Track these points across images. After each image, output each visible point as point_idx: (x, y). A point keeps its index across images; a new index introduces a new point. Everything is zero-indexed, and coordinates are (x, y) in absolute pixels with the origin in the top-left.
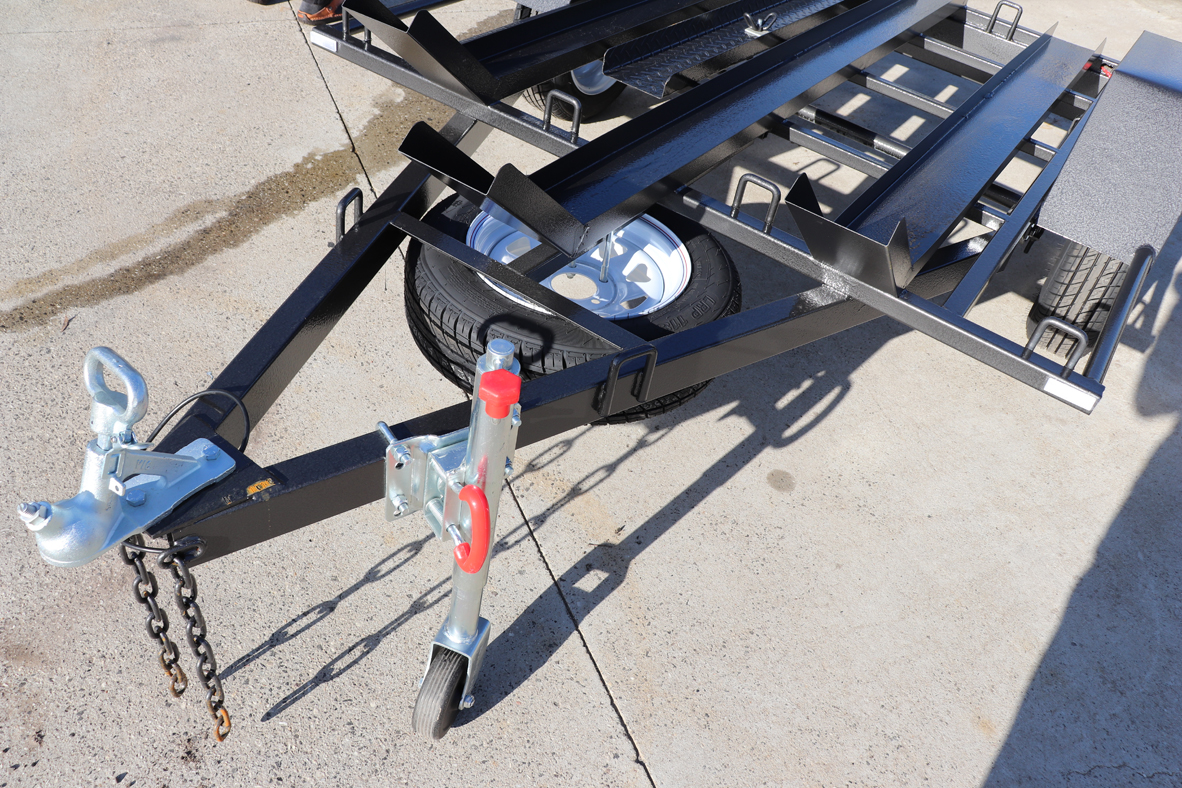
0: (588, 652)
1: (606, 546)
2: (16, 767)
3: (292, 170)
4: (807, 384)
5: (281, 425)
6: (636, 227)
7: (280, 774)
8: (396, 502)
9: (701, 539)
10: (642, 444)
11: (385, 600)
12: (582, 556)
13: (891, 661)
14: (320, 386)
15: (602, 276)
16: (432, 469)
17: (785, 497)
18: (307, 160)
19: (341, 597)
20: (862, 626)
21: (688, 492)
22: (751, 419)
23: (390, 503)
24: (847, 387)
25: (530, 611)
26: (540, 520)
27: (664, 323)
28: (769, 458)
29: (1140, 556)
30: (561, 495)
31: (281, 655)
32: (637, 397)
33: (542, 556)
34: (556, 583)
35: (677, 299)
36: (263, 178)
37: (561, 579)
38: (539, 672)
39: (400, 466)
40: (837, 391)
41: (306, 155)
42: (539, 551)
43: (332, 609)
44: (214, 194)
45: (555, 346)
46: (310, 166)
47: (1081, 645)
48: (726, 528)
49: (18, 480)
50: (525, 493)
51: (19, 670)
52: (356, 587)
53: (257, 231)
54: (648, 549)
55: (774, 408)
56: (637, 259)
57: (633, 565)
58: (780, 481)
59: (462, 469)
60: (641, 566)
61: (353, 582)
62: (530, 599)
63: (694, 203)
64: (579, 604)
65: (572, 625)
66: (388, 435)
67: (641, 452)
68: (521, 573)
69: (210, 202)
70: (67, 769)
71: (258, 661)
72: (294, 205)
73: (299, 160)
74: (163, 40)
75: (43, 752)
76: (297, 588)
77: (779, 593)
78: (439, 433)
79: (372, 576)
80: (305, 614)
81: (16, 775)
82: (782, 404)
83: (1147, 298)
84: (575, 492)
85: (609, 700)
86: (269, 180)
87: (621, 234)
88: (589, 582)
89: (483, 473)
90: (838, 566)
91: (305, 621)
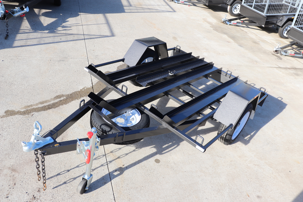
0: (112, 185)
1: (121, 168)
2: (10, 188)
3: (80, 90)
4: (170, 143)
5: (67, 138)
6: (134, 111)
7: (53, 196)
8: (78, 151)
9: (138, 169)
10: (134, 150)
11: (78, 171)
12: (116, 169)
13: (168, 196)
14: (76, 132)
15: (126, 119)
16: (84, 146)
17: (157, 164)
18: (83, 89)
19: (71, 169)
20: (164, 189)
21: (139, 161)
22: (157, 149)
23: (77, 151)
25: (103, 177)
26: (110, 162)
28: (158, 157)
29: (227, 184)
30: (115, 158)
31: (58, 177)
32: (122, 140)
34: (109, 173)
35: (136, 125)
36: (74, 92)
38: (102, 187)
39: (79, 145)
40: (176, 146)
41: (83, 88)
42: (108, 167)
43: (69, 171)
44: (64, 94)
45: (112, 130)
46: (83, 90)
47: (208, 199)
48: (144, 168)
49: (19, 142)
51: (13, 173)
52: (74, 168)
53: (71, 102)
54: (128, 169)
55: (162, 147)
56: (133, 116)
58: (157, 161)
60: (126, 172)
61: (73, 167)
62: (104, 175)
63: (143, 108)
64: (112, 177)
65: (110, 180)
66: (78, 140)
68: (103, 170)
69: (63, 95)
70: (18, 190)
71: (54, 178)
72: (78, 98)
73: (82, 89)
74: (60, 61)
75: (15, 187)
76: (63, 167)
77: (150, 181)
78: (86, 141)
79: (78, 166)
80: (64, 171)
81: (10, 189)
82: (164, 147)
83: (252, 134)
85: (113, 194)
86: (75, 92)
87: (131, 112)
88: (116, 173)
89: (91, 148)
90: (163, 178)
91: (63, 172)
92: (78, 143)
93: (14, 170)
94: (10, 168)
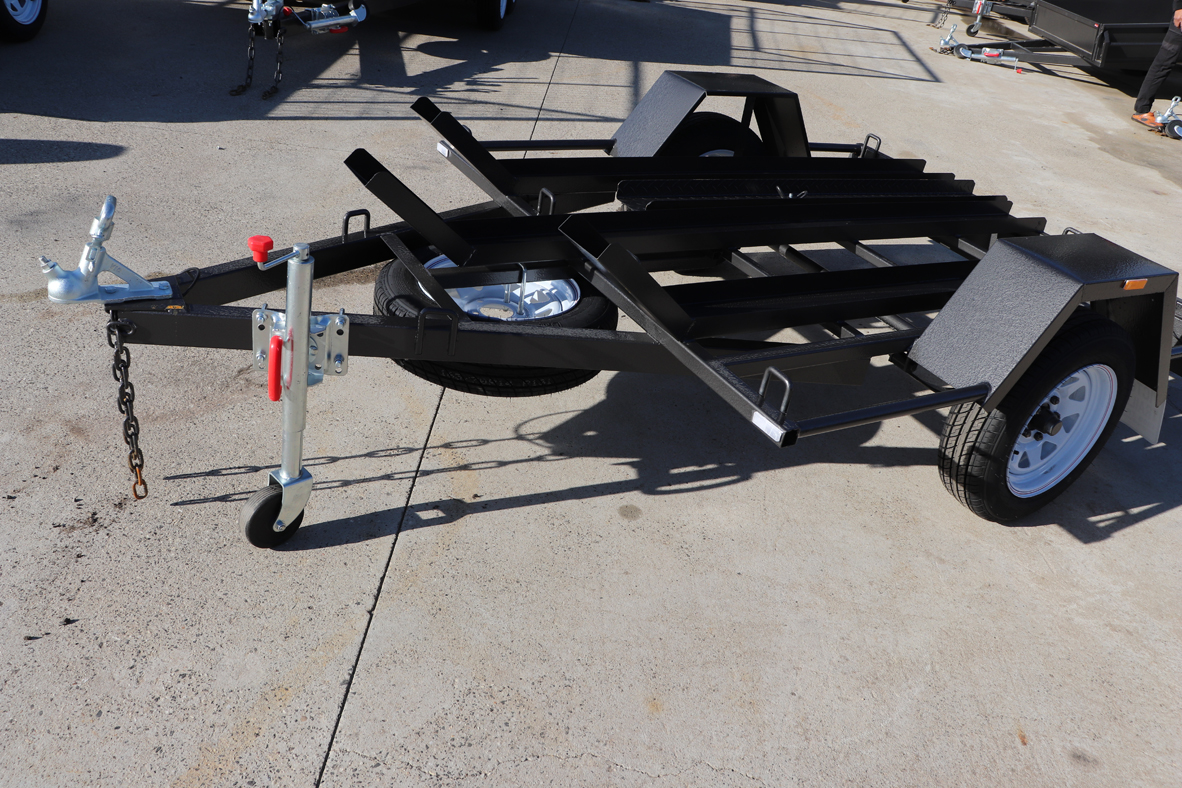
0: (393, 548)
1: (459, 501)
2: (36, 476)
4: (710, 467)
8: (257, 355)
9: (533, 521)
10: (540, 459)
12: (437, 499)
13: (613, 639)
17: (624, 522)
20: (610, 612)
21: (547, 494)
22: (640, 472)
23: (254, 352)
24: (745, 479)
25: (376, 515)
26: (427, 473)
28: (635, 498)
29: (928, 668)
30: (455, 465)
31: (208, 481)
33: (411, 491)
34: (406, 507)
37: (411, 507)
38: (350, 545)
39: (261, 327)
40: (731, 479)
42: (411, 488)
47: (800, 698)
48: (557, 523)
49: (142, 358)
50: (432, 457)
51: (71, 438)
54: (487, 513)
55: (667, 471)
57: (467, 517)
58: (629, 512)
60: (475, 520)
62: (381, 509)
64: (410, 523)
67: (535, 463)
70: (57, 487)
71: (194, 479)
75: (53, 476)
76: (246, 454)
80: (239, 468)
81: (33, 479)
82: (675, 471)
84: (465, 467)
85: (381, 575)
88: (428, 515)
90: (627, 573)
91: (237, 471)
93: (77, 430)
94: (69, 421)
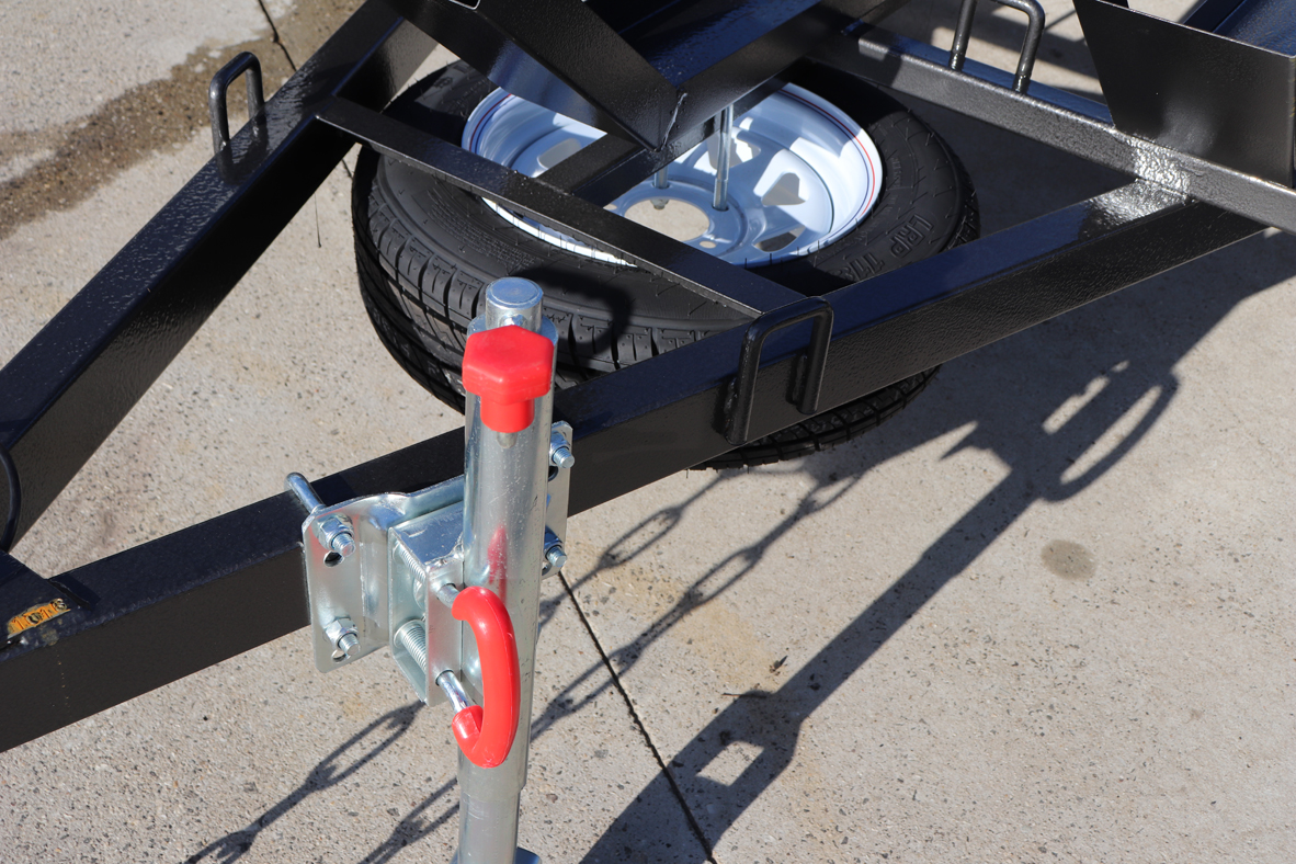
1: (754, 697)
3: (168, 76)
4: (1096, 386)
6: (769, 107)
8: (334, 634)
9: (929, 674)
10: (807, 507)
11: (345, 822)
12: (710, 717)
15: (716, 199)
16: (399, 560)
17: (1079, 588)
18: (194, 59)
19: (262, 822)
20: (1257, 832)
21: (896, 590)
22: (1002, 453)
23: (321, 634)
24: (1170, 388)
25: (620, 827)
26: (630, 654)
27: (839, 268)
28: (1040, 520)
30: (666, 608)
32: (798, 405)
33: (637, 721)
34: (665, 772)
35: (861, 224)
36: (117, 92)
37: (674, 763)
39: (334, 559)
40: (1151, 396)
41: (191, 49)
42: (632, 712)
43: (245, 847)
44: (29, 121)
45: (636, 320)
46: (199, 68)
48: (975, 651)
50: (601, 607)
52: (291, 802)
53: (108, 181)
54: (832, 699)
55: (1042, 432)
56: (779, 165)
57: (806, 729)
58: (1067, 560)
59: (457, 556)
60: (822, 730)
61: (285, 792)
62: (619, 804)
63: (880, 50)
64: (710, 809)
65: (700, 851)
66: (306, 498)
67: (806, 522)
68: (599, 755)
69: (22, 135)
72: (174, 134)
73: (181, 59)
76: (179, 811)
77: (1086, 769)
78: (408, 488)
79: (320, 779)
82: (1054, 423)
84: (691, 600)
86: (128, 95)
87: (746, 124)
88: (728, 766)
89: (500, 562)
90: (1195, 714)
92: (319, 529)
